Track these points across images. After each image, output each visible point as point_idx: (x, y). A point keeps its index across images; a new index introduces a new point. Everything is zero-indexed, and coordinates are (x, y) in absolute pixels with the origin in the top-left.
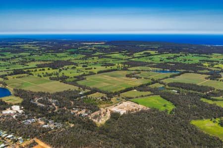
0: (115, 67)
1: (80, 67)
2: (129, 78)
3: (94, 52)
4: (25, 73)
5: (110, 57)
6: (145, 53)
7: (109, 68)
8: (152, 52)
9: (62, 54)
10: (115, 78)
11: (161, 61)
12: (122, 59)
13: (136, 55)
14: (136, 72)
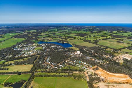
0: (108, 37)
1: (92, 37)
2: (118, 43)
3: (93, 30)
4: (72, 38)
5: (102, 33)
6: (118, 32)
7: (105, 38)
8: (121, 31)
9: (81, 31)
10: (112, 43)
11: (128, 35)
12: (109, 34)
13: (114, 32)
14: (120, 40)
